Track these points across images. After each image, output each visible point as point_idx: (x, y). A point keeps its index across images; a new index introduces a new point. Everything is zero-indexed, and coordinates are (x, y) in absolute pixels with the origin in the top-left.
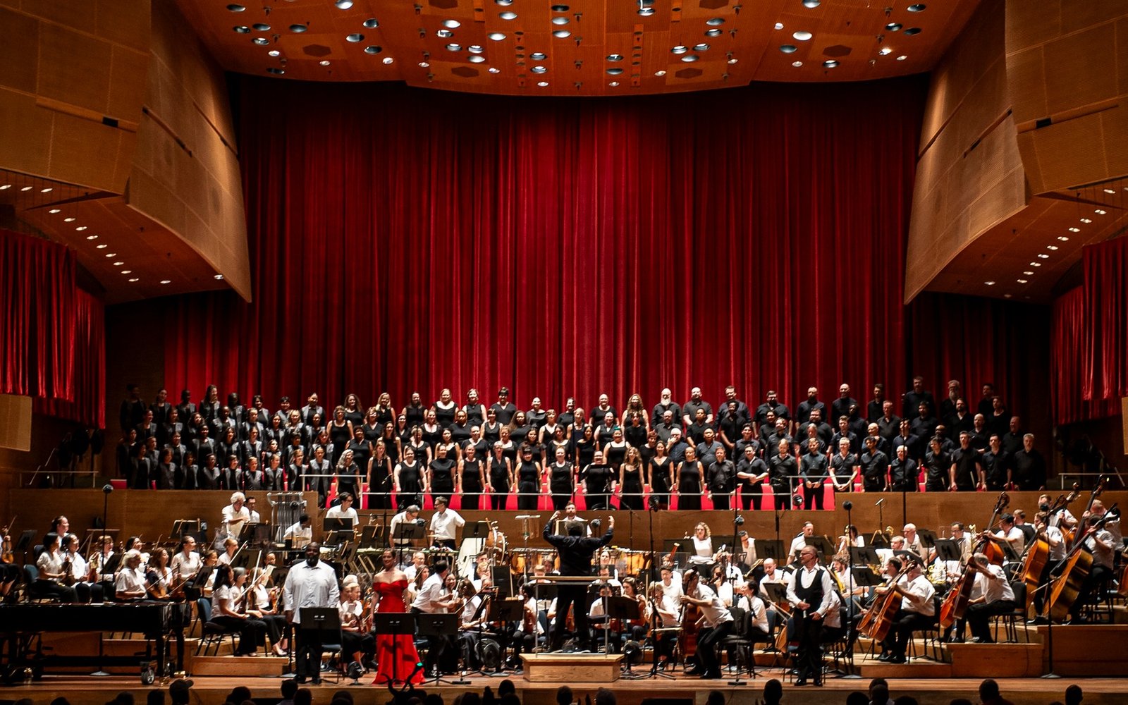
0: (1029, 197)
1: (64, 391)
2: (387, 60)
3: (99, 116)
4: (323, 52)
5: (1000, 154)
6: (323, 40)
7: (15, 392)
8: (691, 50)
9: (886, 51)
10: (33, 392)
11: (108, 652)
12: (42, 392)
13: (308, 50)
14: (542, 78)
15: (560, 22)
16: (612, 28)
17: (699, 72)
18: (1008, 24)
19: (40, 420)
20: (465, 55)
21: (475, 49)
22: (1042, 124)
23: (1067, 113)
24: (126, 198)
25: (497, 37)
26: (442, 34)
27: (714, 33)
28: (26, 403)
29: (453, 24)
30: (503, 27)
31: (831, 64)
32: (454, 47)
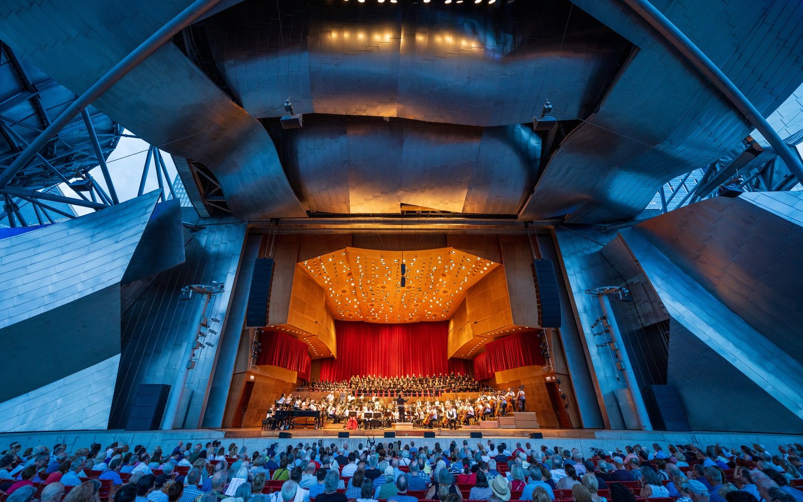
0: (474, 336)
1: (303, 371)
2: (362, 317)
3: (315, 321)
4: (351, 315)
5: (466, 330)
6: (351, 313)
7: (294, 370)
8: (412, 314)
9: (443, 315)
10: (298, 371)
11: (308, 423)
12: (299, 371)
13: (349, 315)
14: (387, 320)
15: (391, 309)
16: (399, 310)
17: (412, 319)
18: (467, 306)
19: (298, 378)
20: (375, 315)
21: (376, 314)
22: (475, 323)
23: (480, 320)
24: (318, 336)
25: (380, 312)
26: (371, 311)
27: (416, 311)
28: (296, 373)
29: (373, 309)
30: (381, 310)
31: (433, 318)
32: (373, 314)
